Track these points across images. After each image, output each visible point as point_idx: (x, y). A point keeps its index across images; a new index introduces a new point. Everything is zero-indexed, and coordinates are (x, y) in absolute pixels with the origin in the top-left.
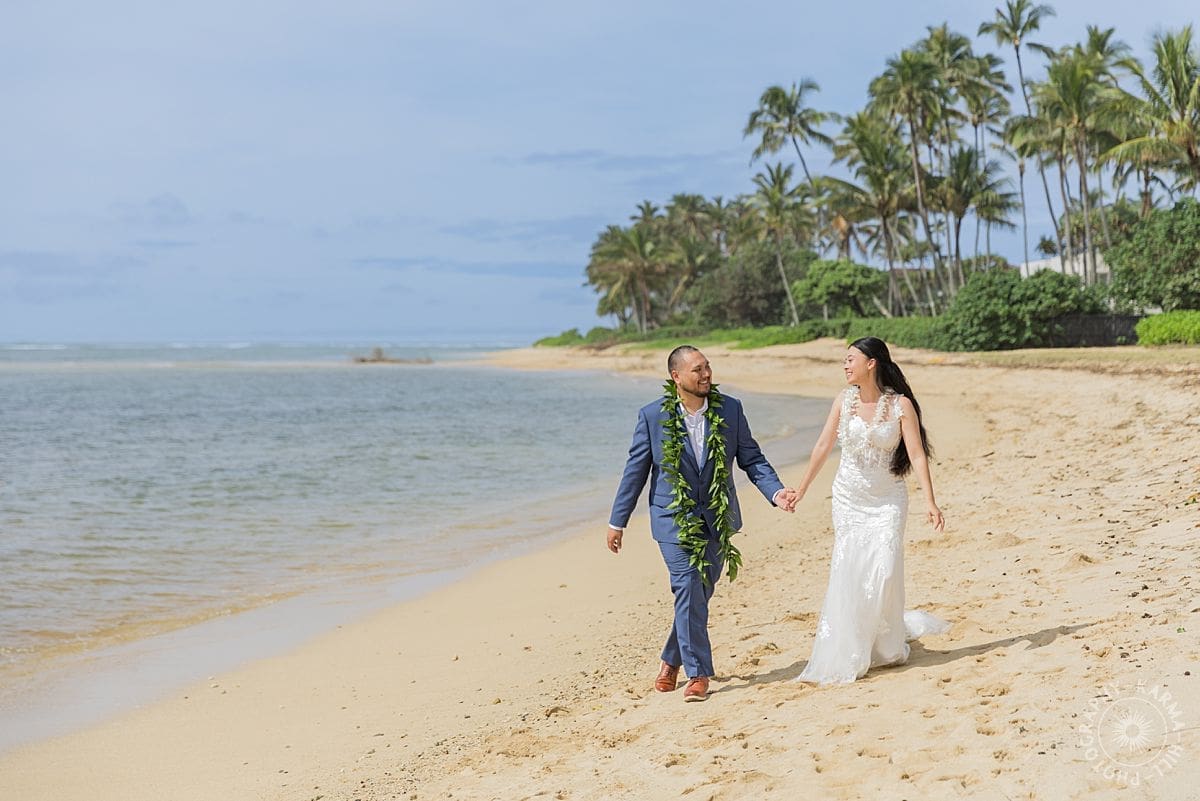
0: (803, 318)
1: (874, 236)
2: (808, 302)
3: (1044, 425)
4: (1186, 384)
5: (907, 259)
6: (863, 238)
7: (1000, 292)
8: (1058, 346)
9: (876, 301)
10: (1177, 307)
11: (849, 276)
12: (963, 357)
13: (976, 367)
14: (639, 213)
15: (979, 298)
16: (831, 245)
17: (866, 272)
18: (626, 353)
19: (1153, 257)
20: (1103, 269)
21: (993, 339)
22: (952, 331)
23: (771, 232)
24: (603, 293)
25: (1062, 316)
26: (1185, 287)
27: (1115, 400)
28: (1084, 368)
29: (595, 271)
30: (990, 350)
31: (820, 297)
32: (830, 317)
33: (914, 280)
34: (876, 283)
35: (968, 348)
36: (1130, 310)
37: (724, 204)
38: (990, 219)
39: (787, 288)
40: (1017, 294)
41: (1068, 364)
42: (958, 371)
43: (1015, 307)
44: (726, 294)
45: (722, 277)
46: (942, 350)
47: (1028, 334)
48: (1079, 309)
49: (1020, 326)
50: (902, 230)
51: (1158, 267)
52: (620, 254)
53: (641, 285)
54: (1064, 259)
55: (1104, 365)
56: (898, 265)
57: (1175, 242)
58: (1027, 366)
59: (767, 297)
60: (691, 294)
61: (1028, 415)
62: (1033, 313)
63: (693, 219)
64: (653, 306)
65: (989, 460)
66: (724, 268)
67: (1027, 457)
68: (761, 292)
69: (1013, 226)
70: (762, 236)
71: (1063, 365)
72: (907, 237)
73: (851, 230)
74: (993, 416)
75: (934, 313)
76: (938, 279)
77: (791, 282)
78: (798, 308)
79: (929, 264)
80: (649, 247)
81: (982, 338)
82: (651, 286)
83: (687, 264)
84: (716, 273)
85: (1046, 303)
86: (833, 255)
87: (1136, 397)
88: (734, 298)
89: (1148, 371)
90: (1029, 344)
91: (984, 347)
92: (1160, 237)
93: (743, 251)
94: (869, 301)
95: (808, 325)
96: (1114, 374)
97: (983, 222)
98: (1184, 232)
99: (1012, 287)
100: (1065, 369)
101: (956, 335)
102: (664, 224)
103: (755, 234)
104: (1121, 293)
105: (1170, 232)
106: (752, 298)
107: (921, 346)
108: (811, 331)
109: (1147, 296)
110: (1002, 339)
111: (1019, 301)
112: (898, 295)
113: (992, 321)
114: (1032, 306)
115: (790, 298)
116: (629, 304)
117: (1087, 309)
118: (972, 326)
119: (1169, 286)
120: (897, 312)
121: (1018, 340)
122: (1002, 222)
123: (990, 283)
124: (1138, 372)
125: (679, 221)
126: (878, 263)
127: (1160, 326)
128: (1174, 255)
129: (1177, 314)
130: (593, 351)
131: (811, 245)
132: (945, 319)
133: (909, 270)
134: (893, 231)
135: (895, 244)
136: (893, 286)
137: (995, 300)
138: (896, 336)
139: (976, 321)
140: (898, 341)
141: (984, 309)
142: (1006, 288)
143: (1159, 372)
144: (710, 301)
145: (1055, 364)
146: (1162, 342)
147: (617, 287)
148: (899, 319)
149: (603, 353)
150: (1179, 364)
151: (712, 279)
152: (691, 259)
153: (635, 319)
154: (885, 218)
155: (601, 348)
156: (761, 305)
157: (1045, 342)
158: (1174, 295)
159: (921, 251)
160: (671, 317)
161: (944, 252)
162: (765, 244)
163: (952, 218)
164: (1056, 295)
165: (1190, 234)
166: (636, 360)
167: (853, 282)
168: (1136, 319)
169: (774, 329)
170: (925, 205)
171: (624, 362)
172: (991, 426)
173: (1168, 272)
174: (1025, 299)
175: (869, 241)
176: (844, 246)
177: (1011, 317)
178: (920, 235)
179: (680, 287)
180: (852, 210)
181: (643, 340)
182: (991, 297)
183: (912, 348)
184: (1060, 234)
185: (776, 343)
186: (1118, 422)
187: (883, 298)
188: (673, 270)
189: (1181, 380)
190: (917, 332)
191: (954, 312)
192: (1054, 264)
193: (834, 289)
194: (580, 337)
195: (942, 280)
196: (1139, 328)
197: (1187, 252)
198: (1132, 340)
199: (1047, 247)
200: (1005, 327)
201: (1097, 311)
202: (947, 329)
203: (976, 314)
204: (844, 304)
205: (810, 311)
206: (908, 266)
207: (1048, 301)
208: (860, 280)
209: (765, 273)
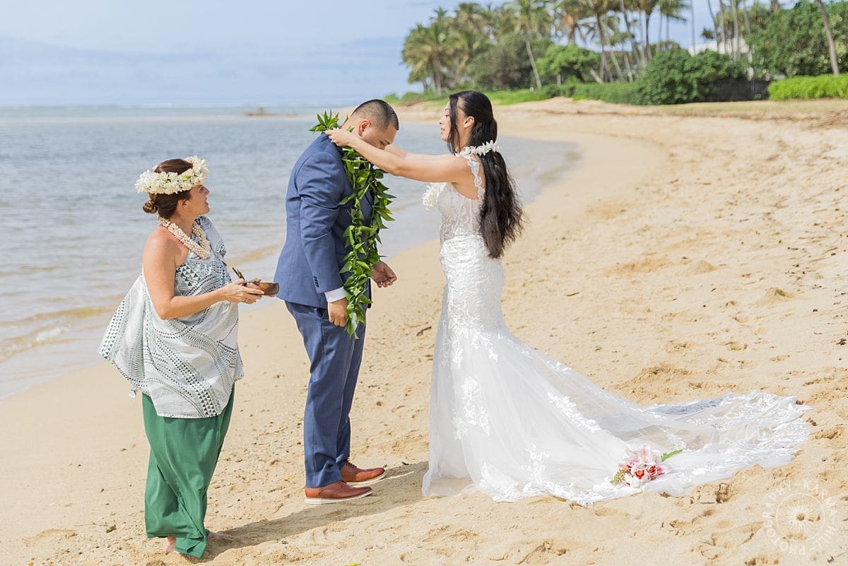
0: (544, 84)
1: (592, 29)
2: (547, 73)
3: (712, 158)
4: (811, 127)
5: (613, 44)
6: (584, 30)
7: (676, 65)
8: (715, 101)
9: (593, 72)
10: (797, 74)
11: (574, 55)
12: (651, 109)
13: (661, 116)
14: (436, 15)
15: (662, 69)
16: (563, 36)
17: (586, 53)
18: (425, 109)
19: (780, 40)
20: (745, 49)
21: (672, 96)
22: (644, 92)
23: (523, 26)
24: (410, 69)
25: (719, 81)
26: (802, 60)
27: (761, 138)
28: (736, 116)
29: (407, 54)
30: (669, 104)
31: (555, 70)
32: (562, 83)
33: (618, 58)
34: (592, 60)
35: (654, 103)
36: (764, 76)
37: (493, 8)
38: (669, 15)
39: (533, 64)
40: (688, 66)
41: (724, 114)
42: (648, 118)
43: (686, 76)
44: (492, 68)
45: (490, 57)
46: (637, 105)
47: (695, 93)
48: (730, 76)
49: (690, 88)
50: (610, 24)
51: (784, 47)
52: (423, 42)
53: (437, 63)
54: (718, 43)
55: (749, 114)
56: (608, 48)
57: (794, 30)
58: (696, 115)
59: (520, 70)
60: (469, 69)
61: (699, 150)
62: (699, 80)
63: (470, 19)
64: (444, 77)
65: (675, 186)
66: (492, 51)
67: (705, 184)
68: (516, 67)
69: (684, 20)
70: (517, 29)
71: (721, 113)
72: (613, 29)
73: (575, 26)
74: (674, 151)
75: (631, 79)
76: (634, 57)
77: (535, 60)
78: (541, 77)
79: (628, 47)
80: (442, 37)
81: (664, 96)
82: (444, 64)
83: (467, 48)
84: (486, 55)
85: (707, 72)
86: (564, 41)
87: (776, 136)
88: (498, 71)
89: (782, 118)
90: (696, 100)
91: (666, 102)
92: (785, 26)
93: (504, 40)
94: (588, 73)
95: (547, 88)
96: (757, 120)
97: (665, 18)
98: (801, 23)
99: (685, 61)
100: (722, 117)
101: (646, 94)
102: (452, 21)
103: (512, 28)
104: (758, 65)
105: (792, 23)
106: (510, 71)
107: (623, 102)
108: (548, 93)
109: (776, 67)
110: (677, 97)
111: (690, 71)
112: (608, 68)
113: (671, 84)
114: (698, 74)
115: (535, 71)
116: (429, 76)
117: (735, 76)
118: (657, 88)
119: (791, 60)
120: (606, 79)
121: (688, 98)
122: (677, 18)
123: (670, 59)
124: (774, 119)
125: (462, 21)
126: (594, 46)
127: (785, 88)
128: (794, 39)
129: (797, 79)
130: (405, 107)
131: (550, 36)
132: (639, 84)
133: (615, 52)
134: (604, 26)
135: (605, 35)
136: (604, 61)
137: (673, 71)
138: (605, 96)
139: (660, 85)
140: (607, 98)
141: (665, 77)
142: (681, 62)
143: (790, 119)
144: (482, 73)
145: (715, 114)
146: (786, 98)
147: (420, 65)
148: (608, 85)
149: (410, 108)
150: (803, 112)
151: (483, 59)
152: (470, 46)
153: (433, 86)
154: (599, 16)
155: (410, 105)
156: (516, 76)
157: (707, 98)
158: (794, 65)
159: (623, 38)
160: (457, 84)
161: (638, 39)
162: (519, 34)
163: (643, 15)
164: (714, 66)
165: (805, 24)
166: (431, 113)
167: (577, 60)
168: (768, 83)
169: (524, 92)
170: (626, 7)
171: (422, 114)
172: (672, 158)
173: (790, 50)
174: (693, 70)
175: (589, 32)
176: (572, 35)
177: (683, 82)
178: (622, 27)
179: (463, 64)
180: (576, 10)
181: (438, 99)
182: (670, 68)
183: (617, 103)
184: (717, 25)
185: (526, 100)
186: (768, 155)
187: (597, 70)
188: (457, 53)
189: (807, 124)
190: (620, 93)
191: (645, 79)
192: (712, 46)
193: (564, 64)
194: (397, 99)
195: (637, 57)
196: (770, 88)
197: (803, 37)
198: (765, 96)
199: (707, 35)
200: (680, 89)
201: (742, 77)
202: (640, 90)
203: (660, 80)
204: (571, 75)
205: (549, 79)
206: (614, 49)
207: (709, 70)
208: (582, 58)
209: (519, 54)
